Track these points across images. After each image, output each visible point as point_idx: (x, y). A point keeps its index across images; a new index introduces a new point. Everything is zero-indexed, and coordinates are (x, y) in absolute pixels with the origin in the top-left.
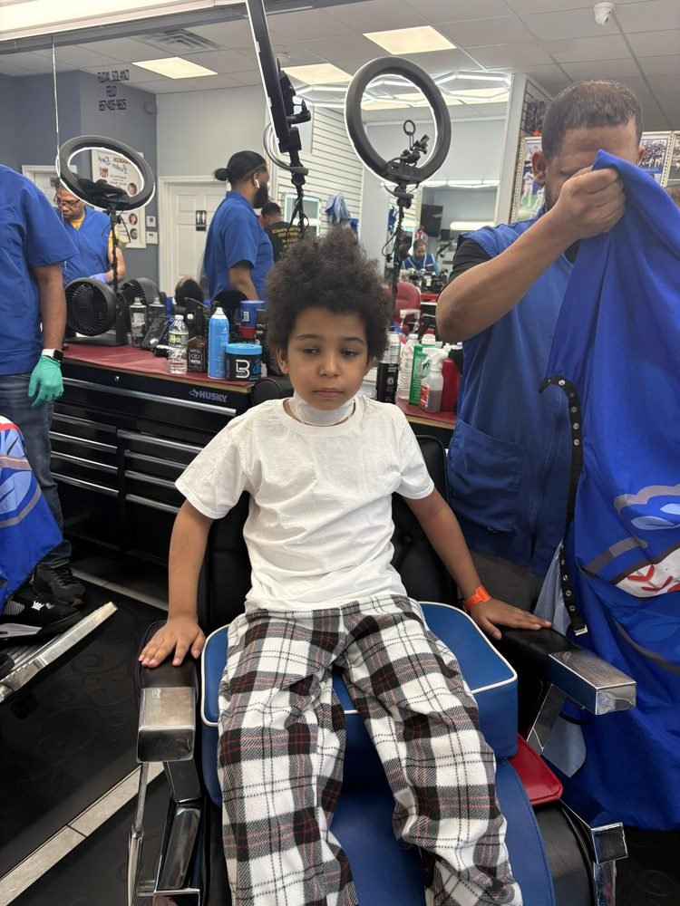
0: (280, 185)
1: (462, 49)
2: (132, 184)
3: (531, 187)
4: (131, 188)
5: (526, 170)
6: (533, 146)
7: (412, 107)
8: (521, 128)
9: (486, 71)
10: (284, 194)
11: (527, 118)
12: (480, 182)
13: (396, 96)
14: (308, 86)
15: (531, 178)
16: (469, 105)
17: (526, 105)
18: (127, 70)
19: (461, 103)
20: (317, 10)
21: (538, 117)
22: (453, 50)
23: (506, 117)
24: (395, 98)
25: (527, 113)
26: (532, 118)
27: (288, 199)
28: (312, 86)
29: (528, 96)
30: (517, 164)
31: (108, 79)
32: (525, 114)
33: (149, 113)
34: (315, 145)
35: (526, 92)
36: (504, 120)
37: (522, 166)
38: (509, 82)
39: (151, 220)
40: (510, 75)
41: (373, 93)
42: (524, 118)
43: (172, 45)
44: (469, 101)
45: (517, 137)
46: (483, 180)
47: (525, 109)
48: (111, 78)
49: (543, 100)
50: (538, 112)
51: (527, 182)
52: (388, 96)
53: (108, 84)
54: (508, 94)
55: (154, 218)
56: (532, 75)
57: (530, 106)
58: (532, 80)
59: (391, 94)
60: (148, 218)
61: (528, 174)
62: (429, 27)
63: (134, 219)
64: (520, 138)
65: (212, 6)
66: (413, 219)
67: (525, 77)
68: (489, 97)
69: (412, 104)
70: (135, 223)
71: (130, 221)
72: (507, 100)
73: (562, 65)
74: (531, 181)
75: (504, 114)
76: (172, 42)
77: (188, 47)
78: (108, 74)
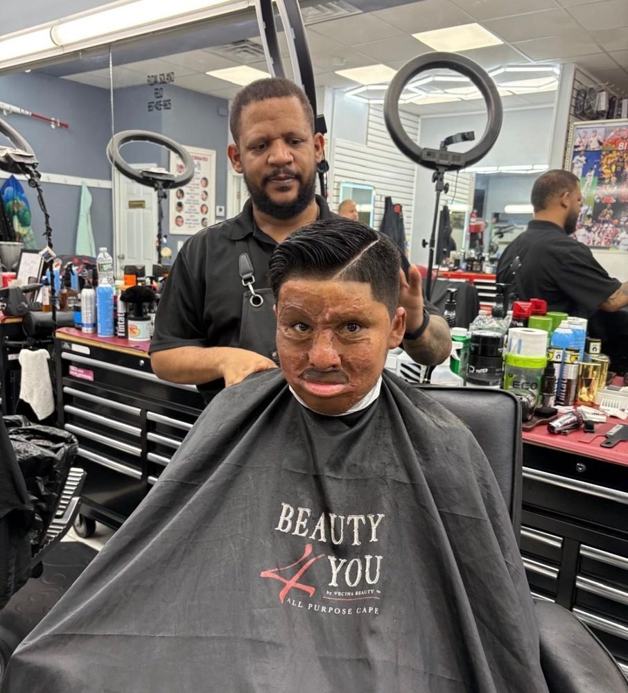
0: (336, 175)
1: (509, 44)
2: (205, 179)
3: (581, 170)
4: (204, 182)
5: (576, 153)
6: (582, 130)
7: (463, 100)
8: (570, 114)
9: (535, 63)
10: (339, 183)
11: (576, 104)
12: (529, 167)
13: (446, 90)
14: (363, 86)
15: (581, 162)
16: (519, 96)
17: (575, 92)
18: (172, 73)
19: (511, 94)
20: (368, 14)
21: (588, 102)
22: (501, 45)
23: (554, 105)
24: (446, 93)
25: (576, 99)
26: (582, 104)
27: (344, 187)
28: (367, 86)
29: (576, 83)
30: (566, 149)
31: (156, 82)
32: (574, 100)
33: (222, 116)
34: (370, 137)
35: (575, 79)
36: (552, 108)
37: (570, 151)
38: (557, 71)
39: (221, 210)
40: (559, 65)
41: (425, 89)
42: (573, 104)
43: (238, 55)
44: (518, 91)
45: (566, 122)
46: (533, 165)
47: (575, 96)
48: (159, 80)
49: (592, 86)
50: (587, 97)
51: (576, 165)
52: (440, 91)
53: (156, 86)
54: (557, 83)
55: (223, 208)
56: (579, 64)
57: (579, 93)
58: (580, 68)
59: (442, 89)
60: (218, 207)
61: (577, 157)
62: (476, 24)
63: (205, 209)
64: (569, 123)
65: (246, 7)
66: (465, 203)
67: (573, 67)
68: (538, 87)
69: (463, 97)
70: (206, 213)
71: (202, 211)
72: (556, 88)
73: (612, 54)
74: (580, 165)
75: (553, 102)
76: (239, 52)
77: (252, 56)
78: (156, 77)
